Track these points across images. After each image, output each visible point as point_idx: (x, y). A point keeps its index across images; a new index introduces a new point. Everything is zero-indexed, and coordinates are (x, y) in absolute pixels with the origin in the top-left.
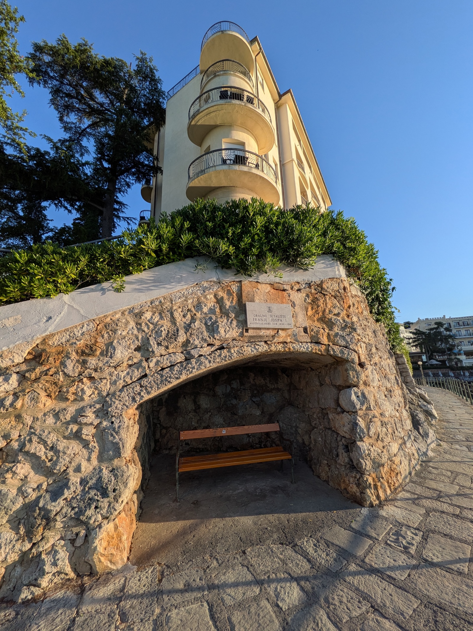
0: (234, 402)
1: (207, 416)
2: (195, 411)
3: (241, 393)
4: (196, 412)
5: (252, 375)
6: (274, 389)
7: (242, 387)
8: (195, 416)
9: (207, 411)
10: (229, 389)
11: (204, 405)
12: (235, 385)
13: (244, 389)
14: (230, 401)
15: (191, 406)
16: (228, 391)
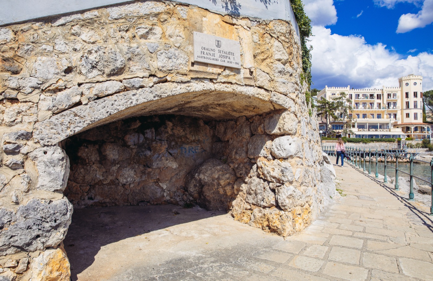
0: (148, 153)
1: (115, 168)
2: (100, 162)
3: (156, 143)
4: (102, 164)
5: (170, 124)
6: (194, 141)
7: (158, 137)
8: (100, 168)
9: (114, 163)
10: (142, 139)
11: (112, 155)
12: (150, 134)
13: (160, 140)
14: (143, 152)
15: (94, 157)
16: (141, 141)
